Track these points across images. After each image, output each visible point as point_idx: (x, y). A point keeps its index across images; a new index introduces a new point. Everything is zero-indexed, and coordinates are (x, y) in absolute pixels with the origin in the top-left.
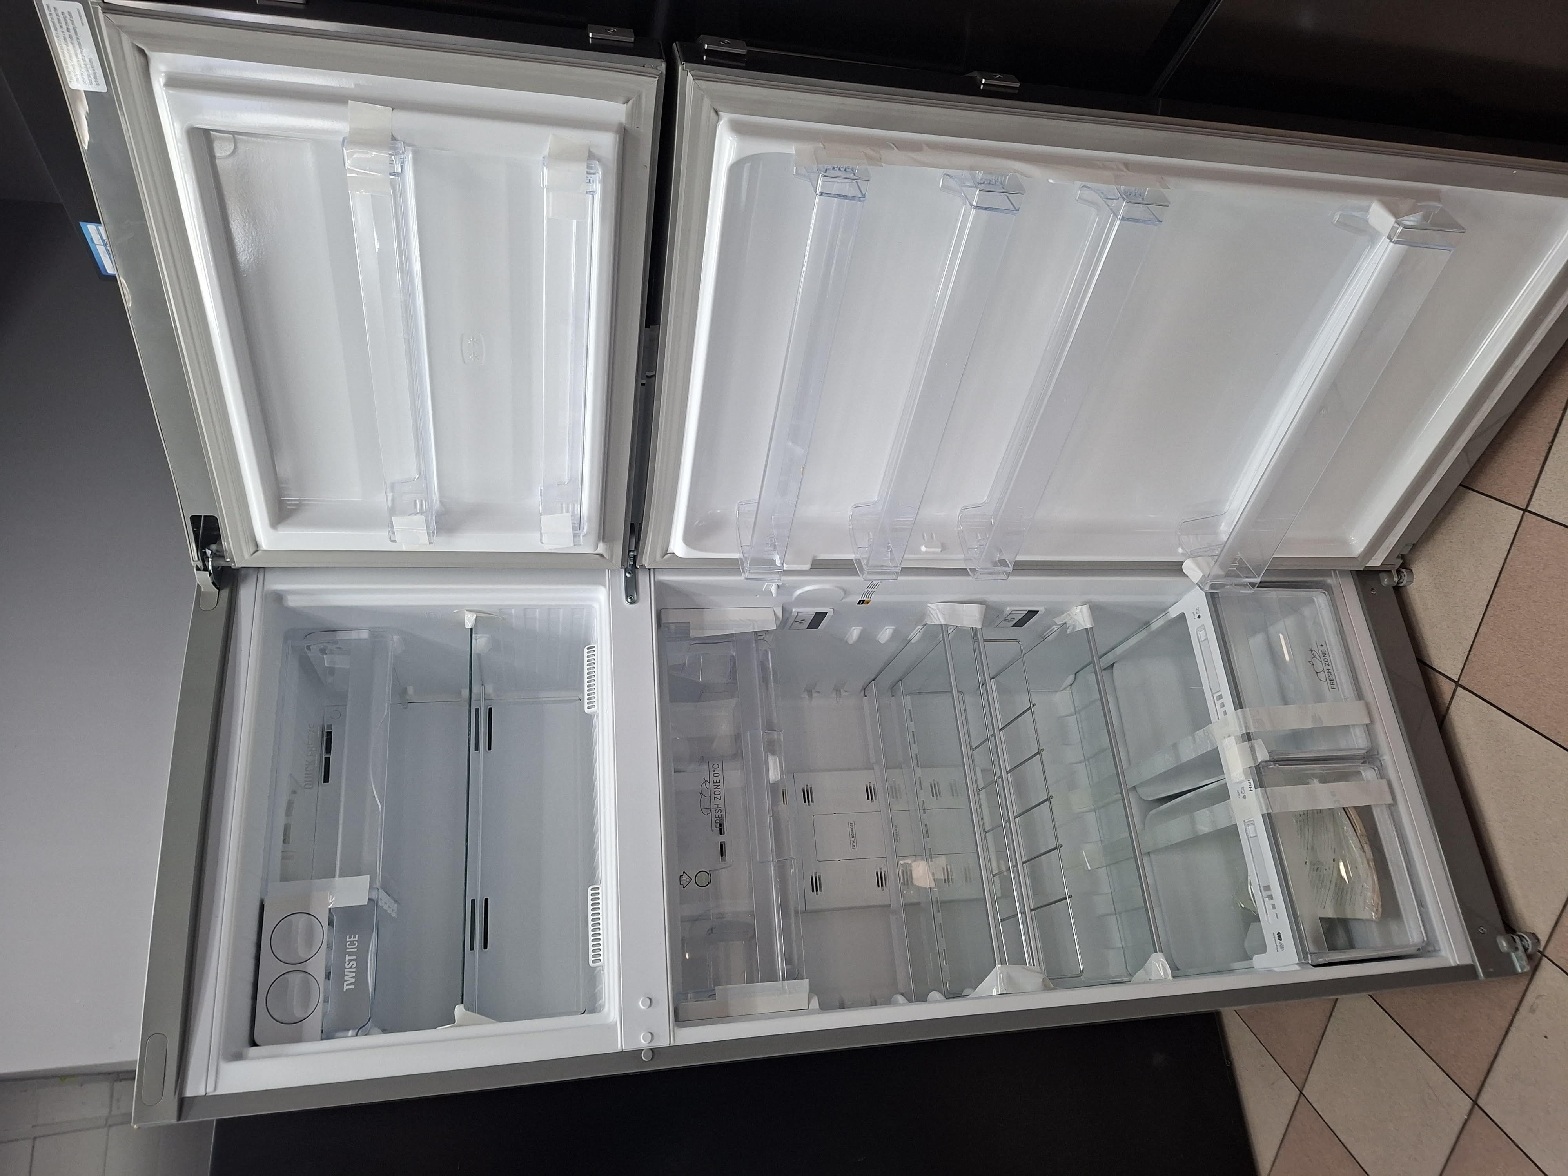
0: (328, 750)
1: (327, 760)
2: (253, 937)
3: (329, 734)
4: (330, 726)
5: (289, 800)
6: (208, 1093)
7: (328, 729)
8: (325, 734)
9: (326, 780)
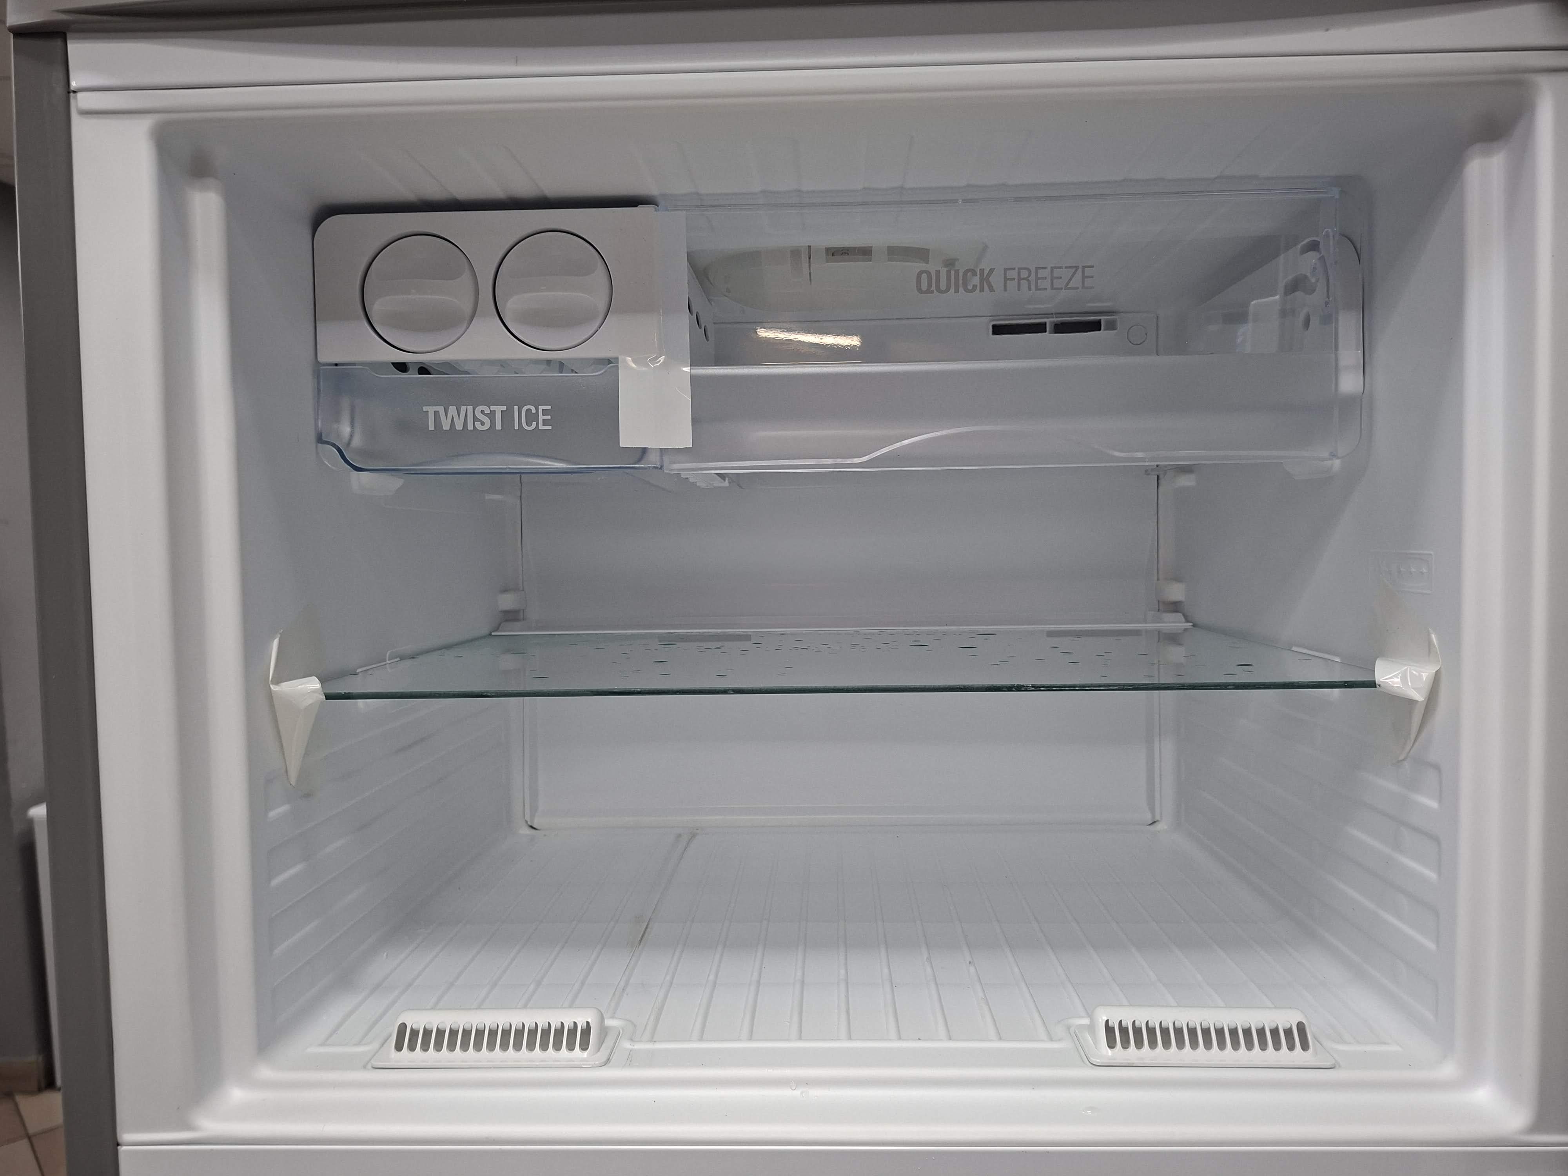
0: (1061, 328)
1: (1039, 328)
2: (552, 188)
3: (1095, 326)
4: (1112, 326)
5: (928, 251)
6: (76, 98)
7: (1107, 322)
8: (1098, 318)
9: (998, 330)
